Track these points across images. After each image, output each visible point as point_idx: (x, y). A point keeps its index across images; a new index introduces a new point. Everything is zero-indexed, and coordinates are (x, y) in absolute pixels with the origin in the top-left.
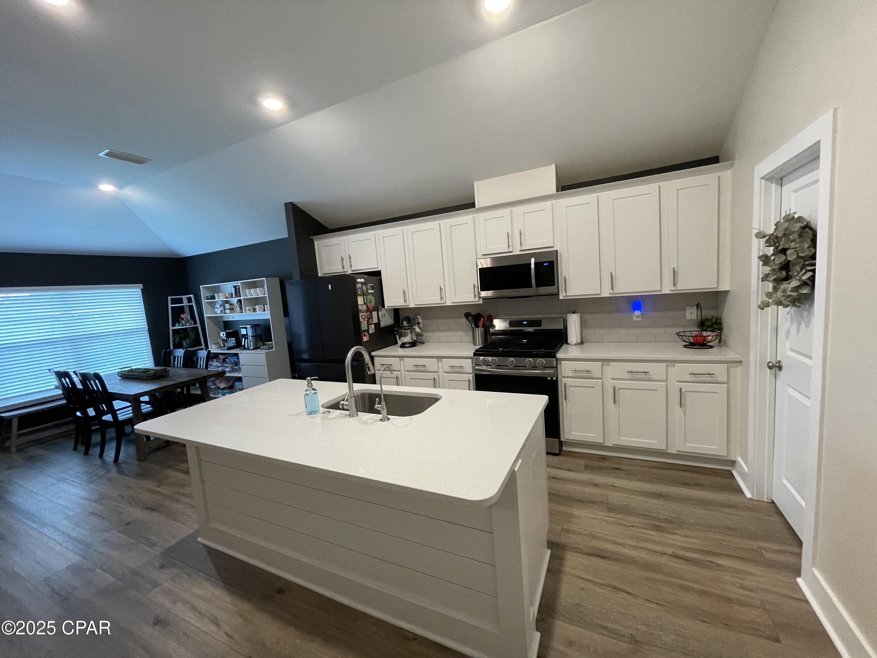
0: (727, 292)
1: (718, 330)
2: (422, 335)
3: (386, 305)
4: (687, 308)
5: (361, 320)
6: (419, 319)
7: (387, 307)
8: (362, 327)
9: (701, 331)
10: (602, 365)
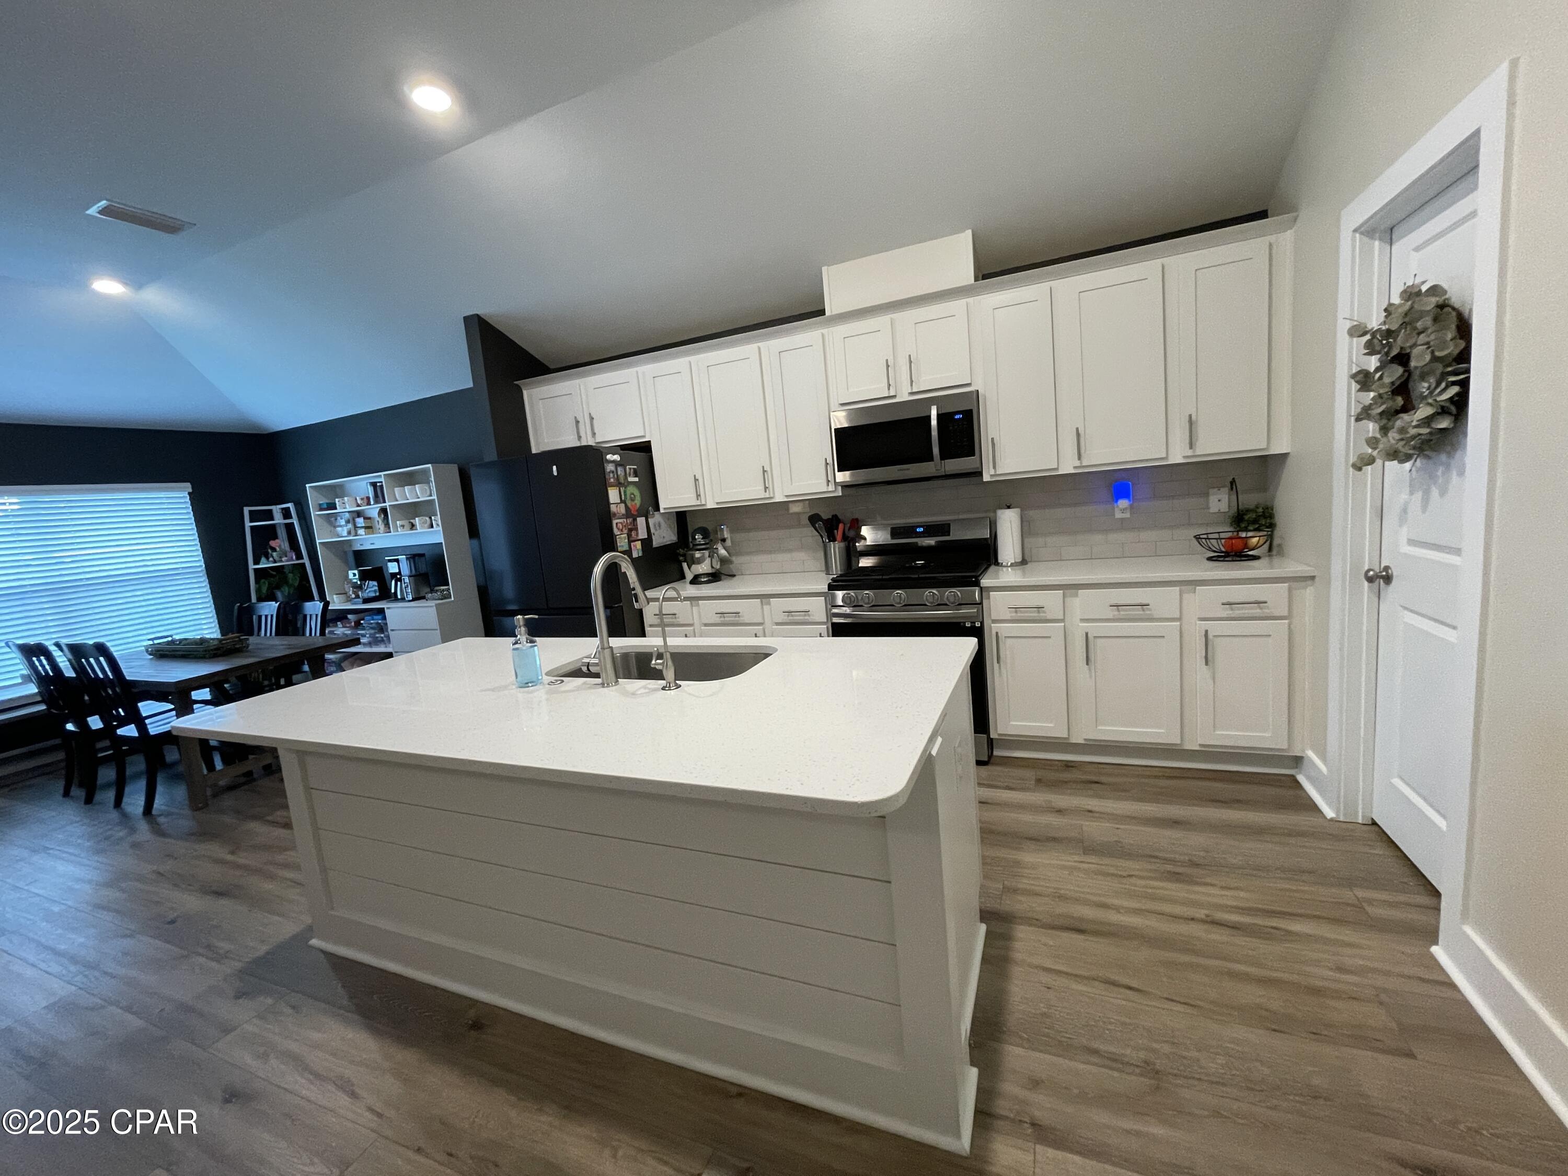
0: (1285, 456)
1: (1267, 527)
2: (731, 562)
3: (662, 505)
4: (1211, 491)
5: (616, 531)
6: (725, 533)
7: (665, 509)
8: (618, 544)
9: (1238, 532)
10: (1064, 596)
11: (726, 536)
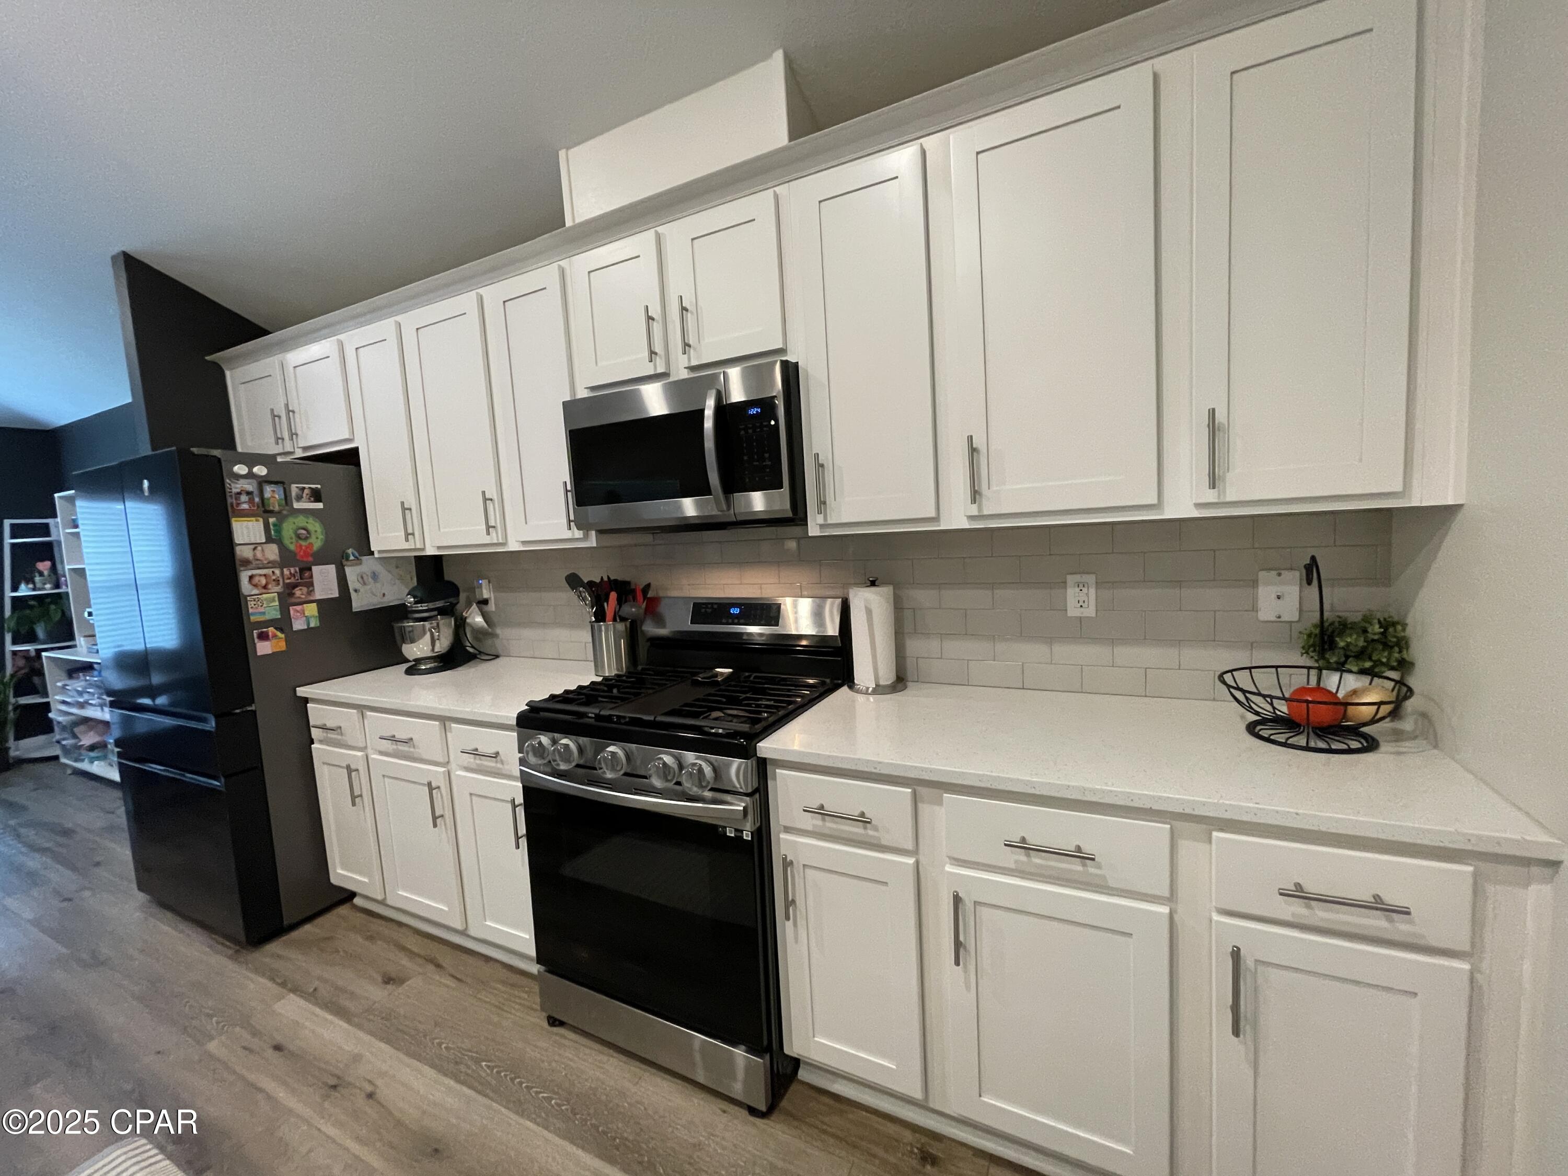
3: (380, 547)
6: (486, 591)
7: (379, 552)
8: (251, 611)
9: (1320, 669)
10: (916, 799)
11: (486, 595)
